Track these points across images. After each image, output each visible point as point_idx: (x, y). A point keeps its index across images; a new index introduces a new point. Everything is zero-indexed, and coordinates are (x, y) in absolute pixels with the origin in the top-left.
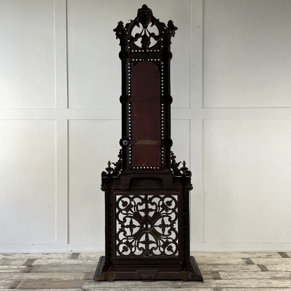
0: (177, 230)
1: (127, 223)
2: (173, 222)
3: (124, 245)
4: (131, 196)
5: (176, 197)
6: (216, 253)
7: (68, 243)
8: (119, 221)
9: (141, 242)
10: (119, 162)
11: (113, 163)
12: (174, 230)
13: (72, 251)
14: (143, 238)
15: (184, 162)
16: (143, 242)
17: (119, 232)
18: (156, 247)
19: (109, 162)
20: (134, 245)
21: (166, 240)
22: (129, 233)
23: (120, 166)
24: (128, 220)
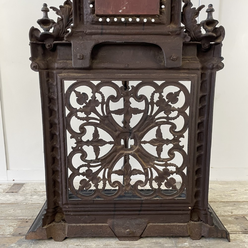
0: (186, 149)
1: (88, 136)
2: (178, 135)
3: (81, 177)
4: (96, 83)
5: (187, 84)
6: (227, 183)
7: (7, 169)
8: (72, 131)
9: (116, 172)
10: (67, 6)
11: (54, 9)
12: (180, 149)
13: (14, 180)
14: (119, 165)
15: (211, 6)
16: (118, 173)
17: (72, 154)
18: (144, 180)
19: (45, 5)
20: (102, 178)
21: (164, 167)
22: (91, 156)
23: (70, 15)
24: (90, 130)
